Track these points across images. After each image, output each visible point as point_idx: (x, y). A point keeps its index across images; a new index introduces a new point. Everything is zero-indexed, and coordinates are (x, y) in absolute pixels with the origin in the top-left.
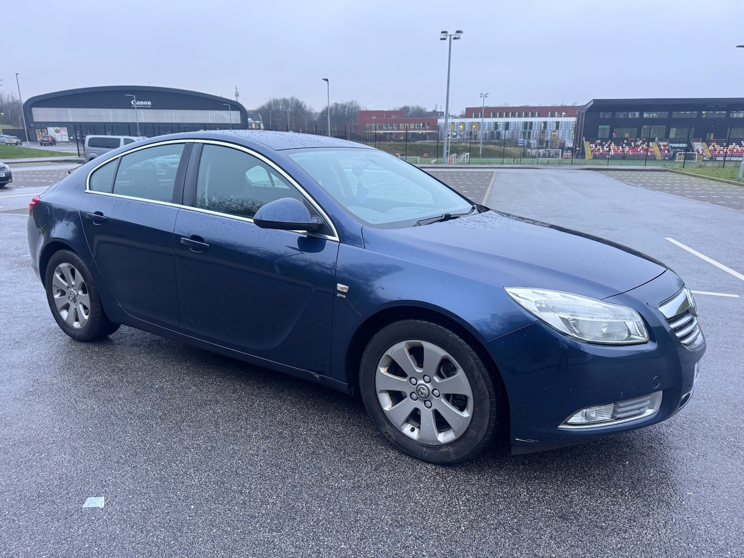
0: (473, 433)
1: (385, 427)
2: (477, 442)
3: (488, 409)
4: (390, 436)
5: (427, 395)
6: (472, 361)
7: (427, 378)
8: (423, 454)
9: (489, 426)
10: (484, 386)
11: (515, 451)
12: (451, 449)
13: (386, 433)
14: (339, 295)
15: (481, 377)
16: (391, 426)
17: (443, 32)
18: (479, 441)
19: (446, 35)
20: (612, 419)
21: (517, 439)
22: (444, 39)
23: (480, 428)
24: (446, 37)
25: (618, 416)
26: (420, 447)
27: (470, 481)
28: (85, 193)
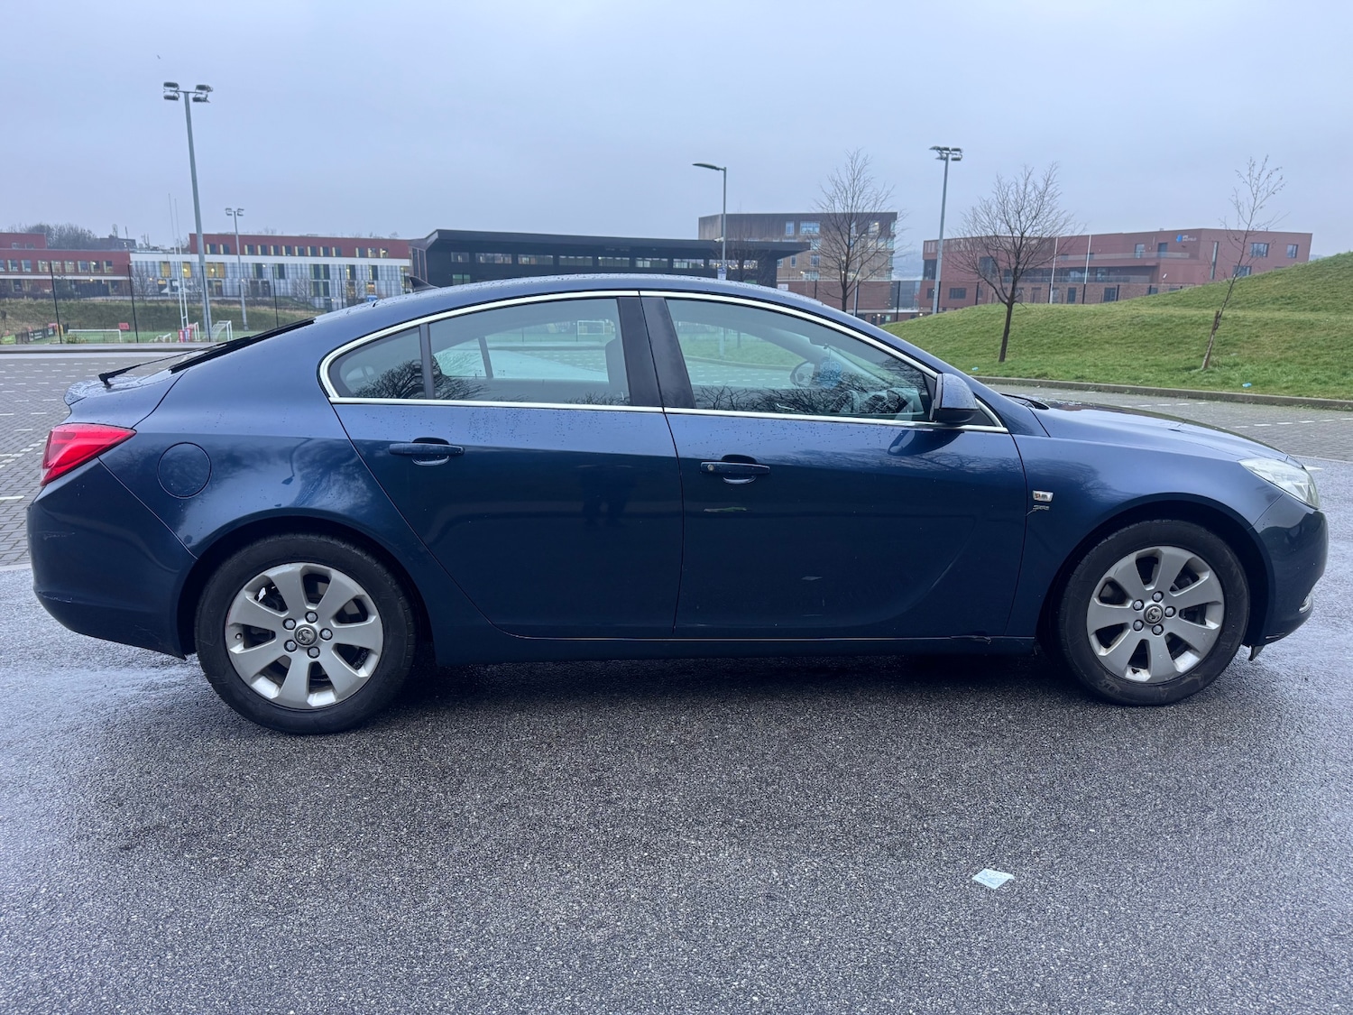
1: (1104, 678)
4: (1112, 688)
5: (1159, 617)
7: (1157, 595)
12: (1197, 676)
13: (1107, 686)
14: (1039, 506)
16: (1111, 675)
17: (168, 85)
19: (176, 91)
21: (1266, 638)
22: (174, 98)
24: (176, 95)
26: (1154, 689)
28: (332, 404)
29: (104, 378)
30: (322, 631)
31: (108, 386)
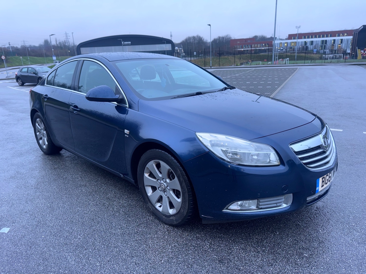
0: (182, 211)
1: (148, 204)
2: (184, 216)
3: (187, 198)
4: (150, 209)
5: (164, 189)
6: (179, 172)
7: (164, 180)
8: (163, 219)
9: (188, 207)
10: (185, 186)
11: (204, 222)
12: (174, 218)
13: (149, 207)
14: (126, 135)
15: (183, 181)
16: (151, 204)
18: (185, 215)
20: (257, 209)
21: (202, 215)
23: (184, 208)
25: (260, 207)
26: (162, 216)
27: (183, 236)
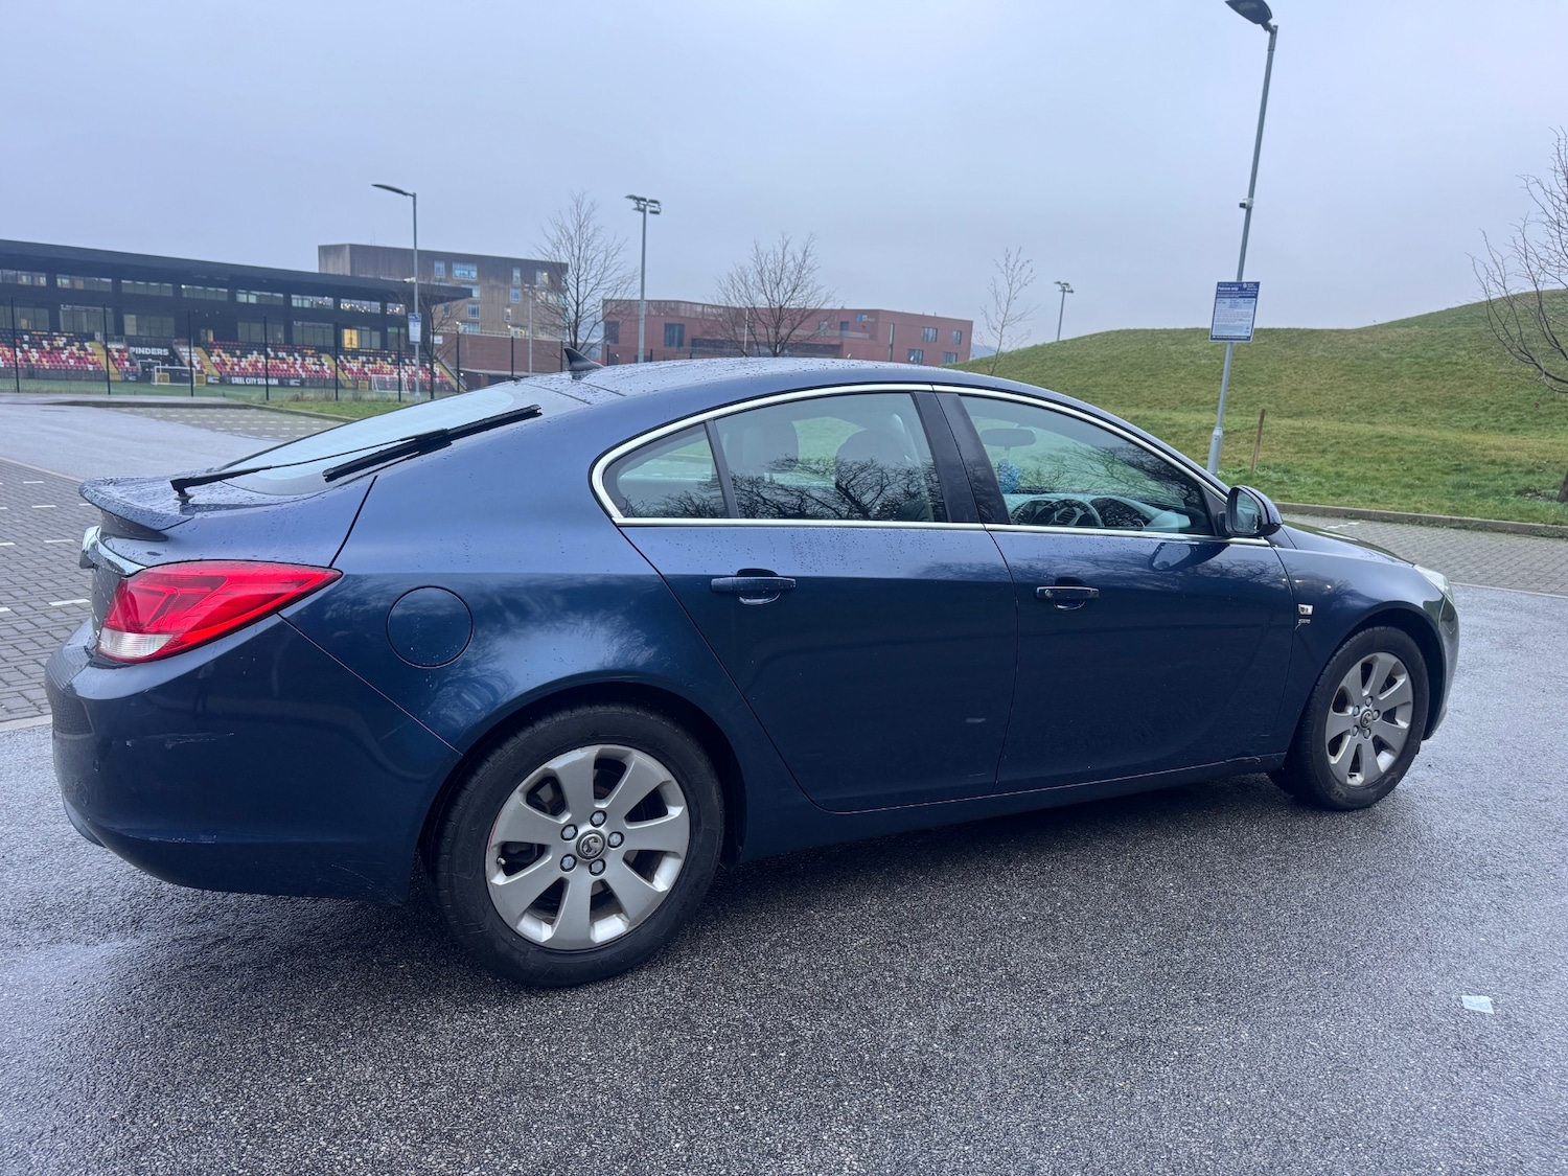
4: (1339, 796)
7: (1368, 700)
14: (1301, 621)
28: (618, 526)
29: (180, 485)
30: (611, 835)
31: (184, 498)
